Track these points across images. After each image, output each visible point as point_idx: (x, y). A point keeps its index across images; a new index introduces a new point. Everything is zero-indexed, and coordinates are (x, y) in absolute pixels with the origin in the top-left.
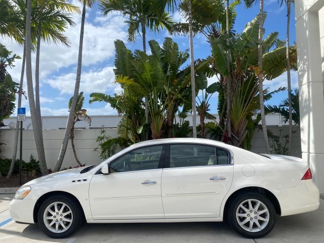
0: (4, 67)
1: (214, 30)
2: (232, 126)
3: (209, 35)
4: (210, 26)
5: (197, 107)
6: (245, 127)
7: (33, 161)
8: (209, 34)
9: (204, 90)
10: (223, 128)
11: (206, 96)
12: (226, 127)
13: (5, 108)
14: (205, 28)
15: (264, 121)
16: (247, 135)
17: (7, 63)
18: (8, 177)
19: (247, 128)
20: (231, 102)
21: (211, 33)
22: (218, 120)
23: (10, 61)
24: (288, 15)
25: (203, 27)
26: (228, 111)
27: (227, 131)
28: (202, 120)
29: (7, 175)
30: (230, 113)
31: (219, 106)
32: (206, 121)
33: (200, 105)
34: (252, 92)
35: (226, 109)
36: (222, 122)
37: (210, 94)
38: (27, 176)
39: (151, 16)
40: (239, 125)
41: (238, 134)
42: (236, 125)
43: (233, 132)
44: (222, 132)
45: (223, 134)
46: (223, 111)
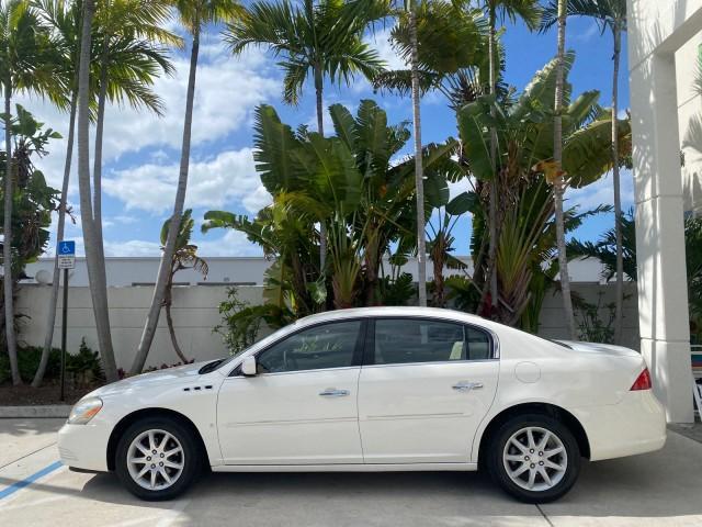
1: (464, 83)
2: (500, 283)
3: (452, 94)
4: (456, 75)
5: (426, 243)
6: (525, 288)
8: (452, 91)
9: (443, 208)
10: (481, 288)
11: (447, 221)
12: (486, 285)
14: (445, 79)
15: (565, 273)
16: (530, 304)
19: (529, 289)
20: (498, 232)
21: (456, 89)
22: (471, 271)
24: (615, 57)
25: (441, 77)
26: (491, 251)
27: (489, 294)
28: (438, 269)
30: (496, 256)
31: (473, 241)
32: (447, 273)
33: (433, 238)
34: (541, 213)
35: (487, 248)
36: (479, 275)
37: (454, 217)
40: (515, 280)
41: (512, 299)
42: (508, 281)
43: (502, 296)
44: (480, 295)
45: (482, 300)
46: (481, 252)
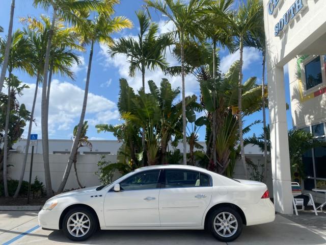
0: (14, 95)
1: (203, 71)
2: (217, 155)
3: (198, 76)
4: (199, 68)
5: (187, 137)
6: (228, 157)
7: (37, 182)
8: (198, 74)
9: (194, 123)
10: (210, 156)
11: (195, 128)
12: (212, 156)
13: (16, 134)
14: (195, 69)
15: (243, 151)
16: (230, 163)
17: (17, 92)
18: (14, 197)
19: (230, 158)
20: (216, 134)
21: (200, 74)
22: (205, 150)
23: (19, 90)
24: (264, 64)
25: (193, 68)
26: (213, 142)
27: (213, 159)
28: (192, 148)
29: (14, 195)
30: (216, 143)
31: (206, 136)
32: (195, 149)
33: (190, 135)
34: (233, 127)
35: (212, 140)
36: (209, 151)
37: (198, 127)
38: (34, 196)
39: (149, 58)
40: (223, 154)
41: (222, 162)
42: (221, 154)
43: (218, 161)
44: (209, 160)
45: (210, 162)
46: (210, 142)
